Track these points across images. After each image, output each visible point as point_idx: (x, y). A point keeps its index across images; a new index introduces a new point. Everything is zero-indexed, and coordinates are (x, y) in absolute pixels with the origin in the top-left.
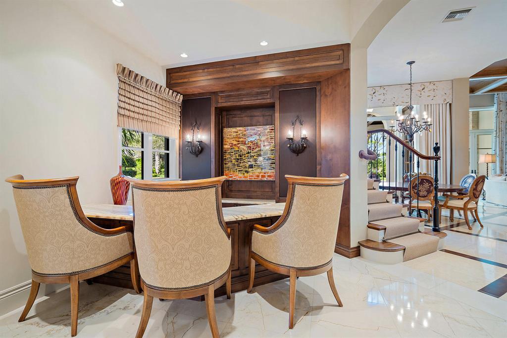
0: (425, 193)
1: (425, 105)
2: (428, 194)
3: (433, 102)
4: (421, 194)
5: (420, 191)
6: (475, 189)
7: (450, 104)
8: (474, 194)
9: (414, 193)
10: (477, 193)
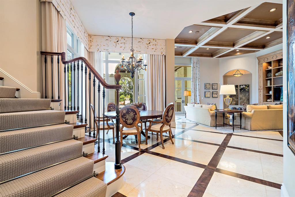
0: (131, 121)
1: (151, 55)
2: (133, 121)
3: (155, 53)
4: (129, 122)
5: (127, 119)
6: (167, 116)
7: (165, 56)
8: (167, 120)
9: (123, 121)
10: (169, 119)
